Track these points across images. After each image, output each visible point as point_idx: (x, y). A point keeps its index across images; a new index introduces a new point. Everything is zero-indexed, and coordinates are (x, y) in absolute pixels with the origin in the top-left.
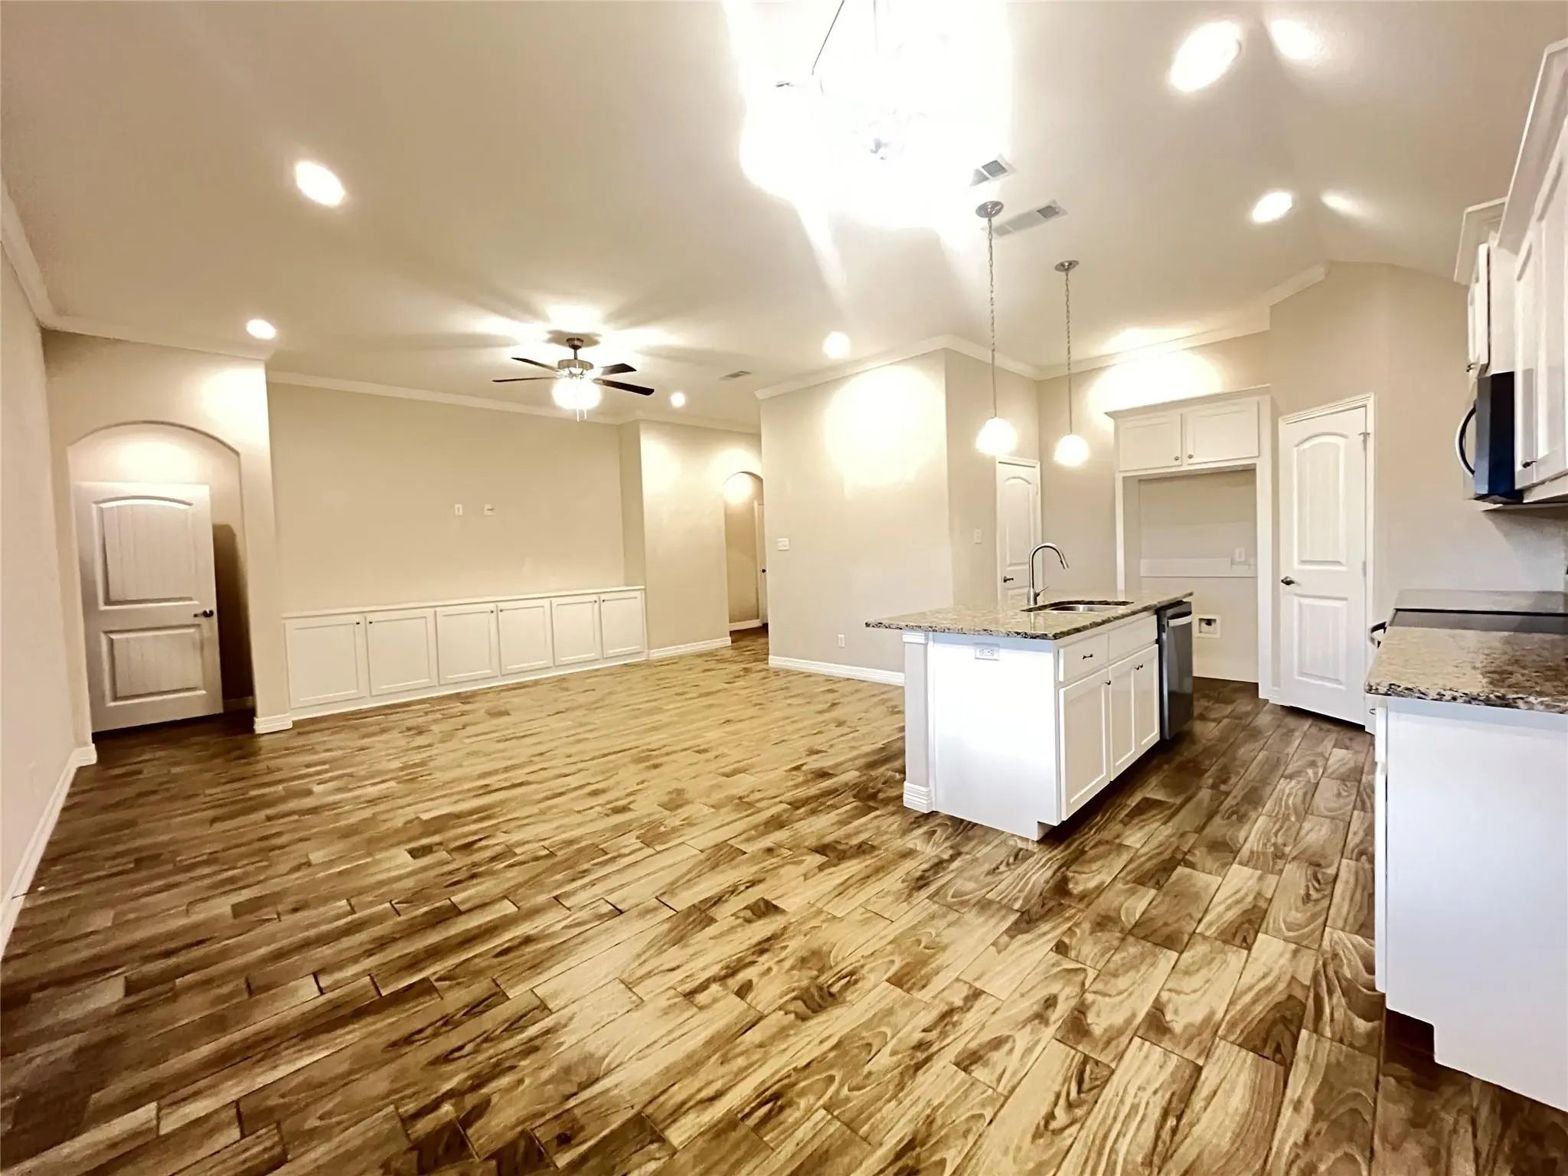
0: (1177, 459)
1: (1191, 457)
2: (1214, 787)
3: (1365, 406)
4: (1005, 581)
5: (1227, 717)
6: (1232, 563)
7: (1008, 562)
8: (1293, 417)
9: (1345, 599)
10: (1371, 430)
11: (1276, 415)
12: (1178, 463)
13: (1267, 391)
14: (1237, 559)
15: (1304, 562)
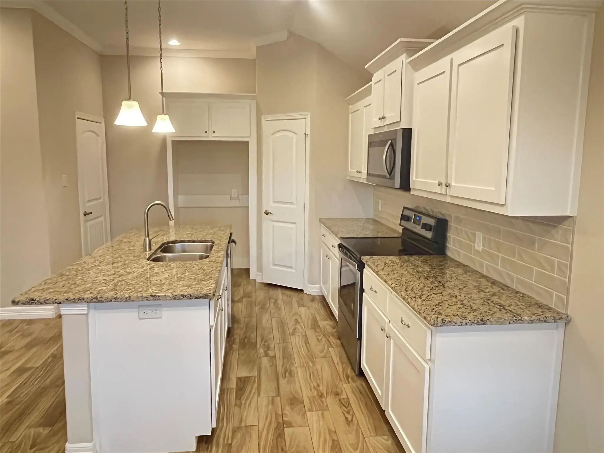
0: (206, 132)
1: (214, 132)
2: (266, 355)
3: (305, 119)
4: (85, 215)
5: (243, 297)
6: (231, 198)
7: (87, 200)
8: (270, 117)
9: (295, 223)
10: (308, 132)
11: (259, 114)
12: (205, 135)
13: (254, 98)
14: (233, 196)
15: (275, 202)
